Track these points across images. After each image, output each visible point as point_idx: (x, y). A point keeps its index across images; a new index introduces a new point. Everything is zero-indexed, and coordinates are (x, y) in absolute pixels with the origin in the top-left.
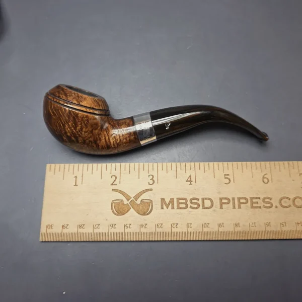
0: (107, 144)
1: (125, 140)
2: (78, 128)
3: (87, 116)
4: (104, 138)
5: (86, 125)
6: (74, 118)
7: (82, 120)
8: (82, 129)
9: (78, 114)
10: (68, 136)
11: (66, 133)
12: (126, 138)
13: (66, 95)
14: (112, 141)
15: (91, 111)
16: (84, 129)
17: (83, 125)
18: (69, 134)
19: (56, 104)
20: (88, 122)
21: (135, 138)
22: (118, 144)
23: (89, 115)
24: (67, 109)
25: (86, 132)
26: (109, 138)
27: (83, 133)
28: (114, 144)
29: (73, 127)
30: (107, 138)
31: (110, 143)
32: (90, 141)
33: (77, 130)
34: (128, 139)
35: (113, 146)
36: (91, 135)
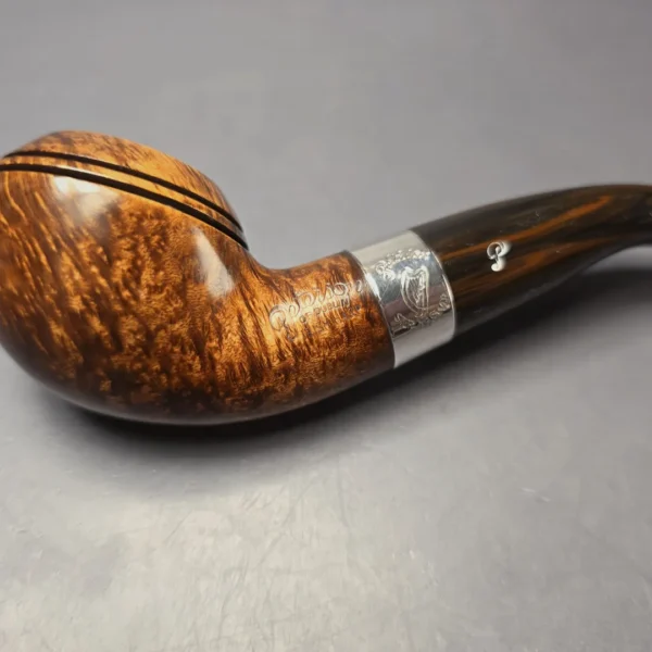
0: (250, 355)
1: (326, 333)
2: (122, 266)
3: (159, 215)
4: (235, 324)
5: (154, 255)
7: (139, 229)
8: (135, 271)
10: (72, 315)
11: (62, 297)
12: (331, 321)
14: (270, 339)
15: (179, 197)
16: (146, 277)
17: (142, 249)
18: (76, 304)
20: (164, 237)
21: (369, 317)
22: (297, 352)
23: (168, 209)
25: (154, 289)
26: (257, 326)
27: (143, 295)
28: (281, 355)
29: (97, 261)
30: (249, 324)
31: (265, 348)
32: (175, 339)
33: (117, 279)
34: (340, 325)
35: (276, 363)
36: (178, 304)
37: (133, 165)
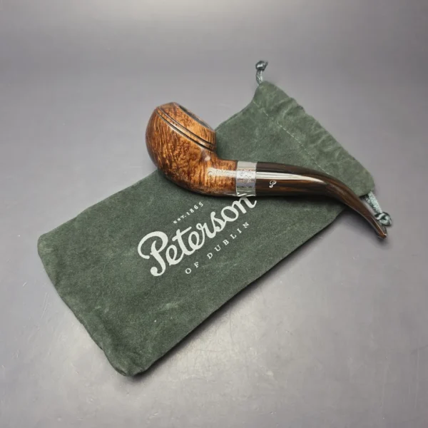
0: (200, 180)
1: (220, 183)
2: (176, 152)
3: (189, 143)
4: (199, 172)
5: (184, 151)
6: (175, 140)
7: (183, 145)
8: (179, 154)
9: (181, 137)
10: (163, 157)
11: (162, 153)
12: (222, 181)
13: (175, 114)
14: (206, 179)
15: (196, 139)
16: (181, 156)
17: (182, 150)
18: (164, 156)
19: (162, 120)
20: (188, 149)
21: (232, 183)
22: (211, 184)
23: (192, 142)
24: (172, 129)
25: (182, 159)
26: (204, 175)
27: (179, 159)
28: (207, 183)
29: (171, 149)
30: (202, 173)
31: (204, 180)
32: (183, 171)
33: (175, 154)
34: (224, 182)
35: (205, 185)
36: (187, 164)
37: (188, 128)
